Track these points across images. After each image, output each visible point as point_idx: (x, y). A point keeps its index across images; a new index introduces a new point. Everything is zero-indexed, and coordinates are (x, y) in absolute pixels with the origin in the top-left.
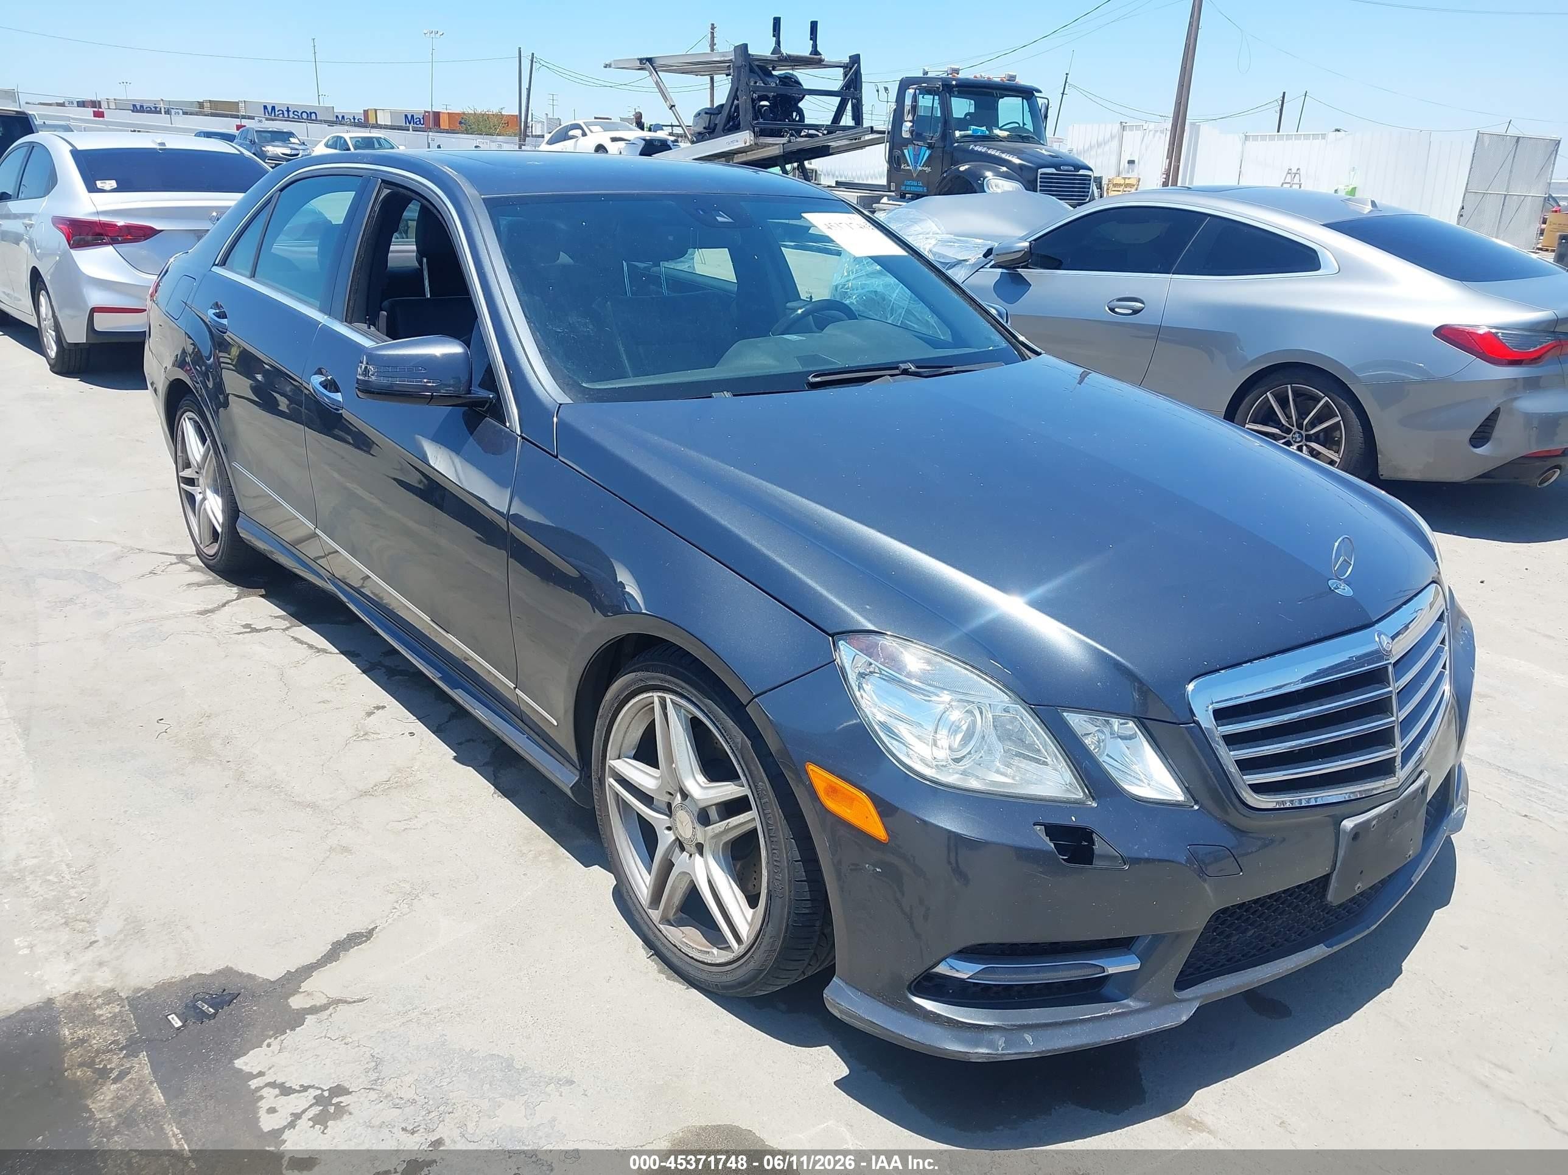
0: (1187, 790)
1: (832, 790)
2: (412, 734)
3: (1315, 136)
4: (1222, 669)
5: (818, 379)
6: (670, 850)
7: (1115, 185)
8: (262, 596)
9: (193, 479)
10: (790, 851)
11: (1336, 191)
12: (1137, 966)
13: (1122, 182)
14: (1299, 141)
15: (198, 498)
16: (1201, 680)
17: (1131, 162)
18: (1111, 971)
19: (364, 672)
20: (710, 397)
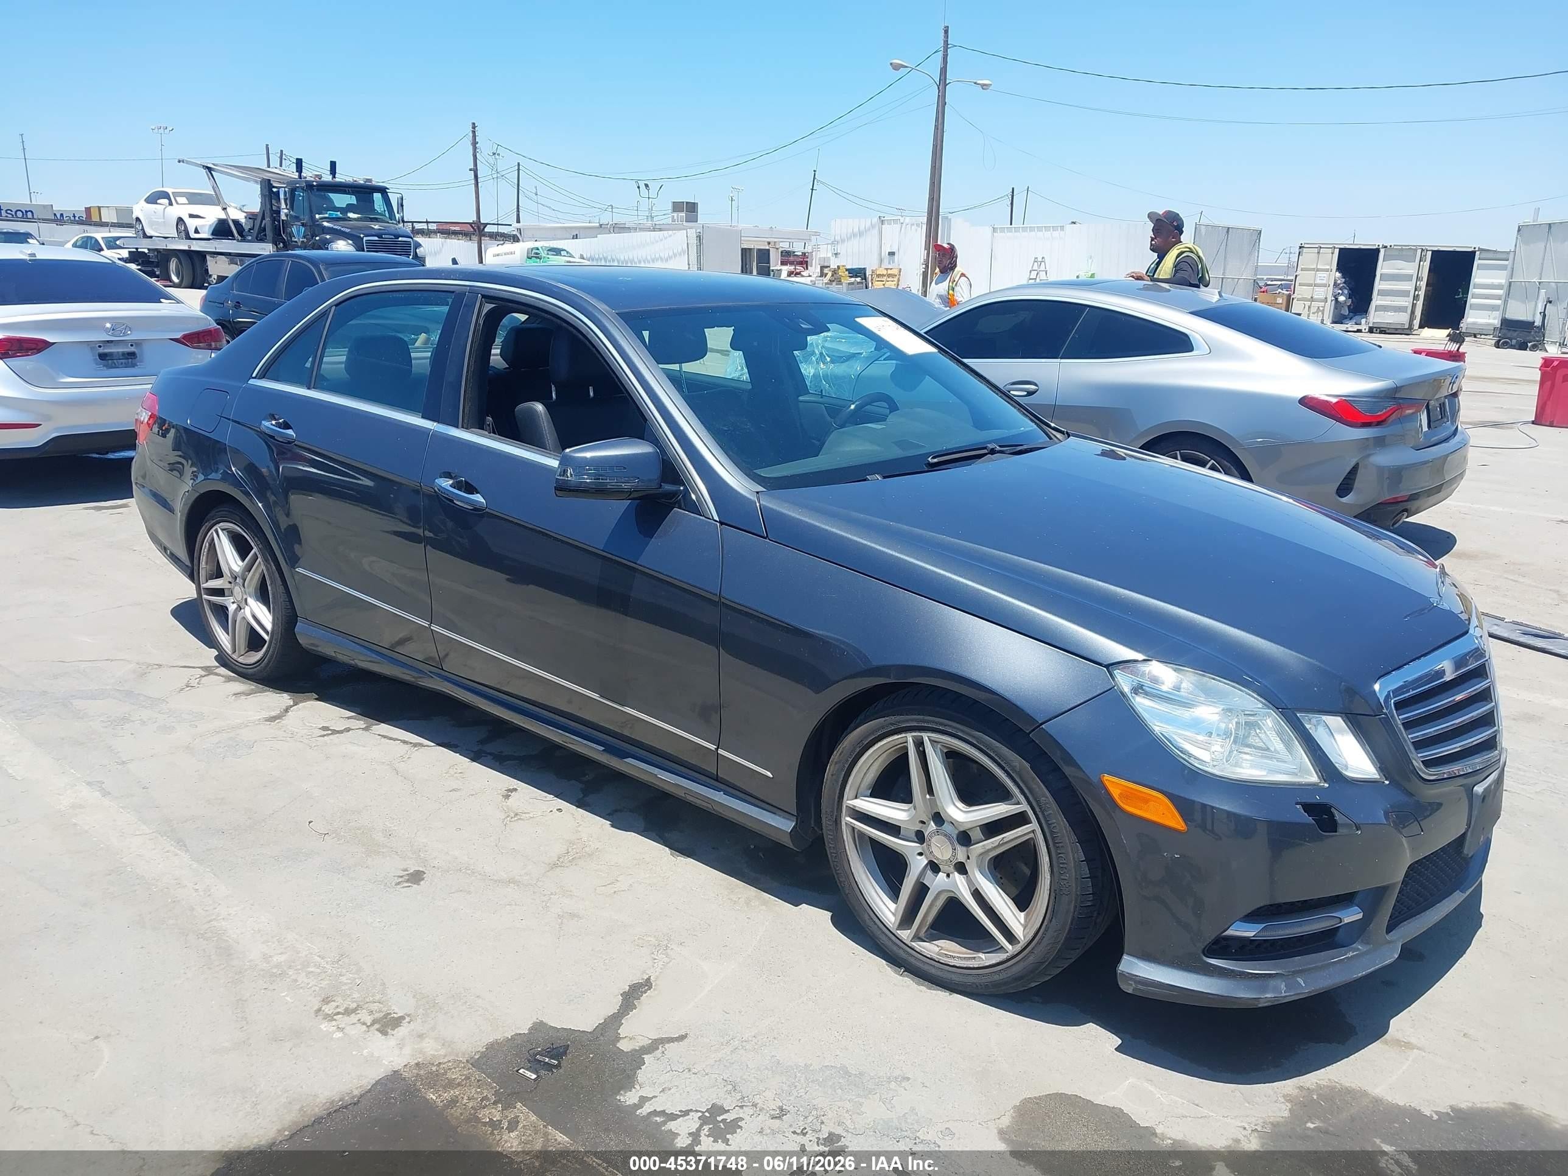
0: (1382, 768)
1: (1127, 795)
2: (560, 810)
3: (1055, 228)
4: (1393, 671)
5: (936, 460)
6: (923, 873)
7: (879, 276)
8: (316, 699)
9: (223, 589)
10: (1074, 853)
11: (1078, 277)
12: (1360, 916)
13: (885, 272)
14: (1026, 233)
15: (232, 608)
16: (1382, 679)
17: (892, 254)
18: (1346, 920)
19: (473, 760)
20: (865, 480)
